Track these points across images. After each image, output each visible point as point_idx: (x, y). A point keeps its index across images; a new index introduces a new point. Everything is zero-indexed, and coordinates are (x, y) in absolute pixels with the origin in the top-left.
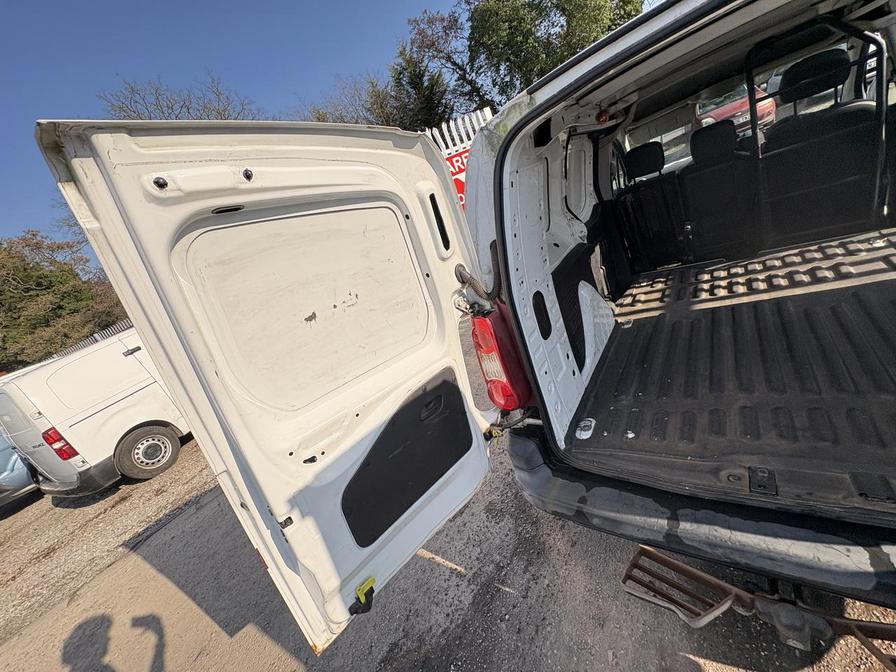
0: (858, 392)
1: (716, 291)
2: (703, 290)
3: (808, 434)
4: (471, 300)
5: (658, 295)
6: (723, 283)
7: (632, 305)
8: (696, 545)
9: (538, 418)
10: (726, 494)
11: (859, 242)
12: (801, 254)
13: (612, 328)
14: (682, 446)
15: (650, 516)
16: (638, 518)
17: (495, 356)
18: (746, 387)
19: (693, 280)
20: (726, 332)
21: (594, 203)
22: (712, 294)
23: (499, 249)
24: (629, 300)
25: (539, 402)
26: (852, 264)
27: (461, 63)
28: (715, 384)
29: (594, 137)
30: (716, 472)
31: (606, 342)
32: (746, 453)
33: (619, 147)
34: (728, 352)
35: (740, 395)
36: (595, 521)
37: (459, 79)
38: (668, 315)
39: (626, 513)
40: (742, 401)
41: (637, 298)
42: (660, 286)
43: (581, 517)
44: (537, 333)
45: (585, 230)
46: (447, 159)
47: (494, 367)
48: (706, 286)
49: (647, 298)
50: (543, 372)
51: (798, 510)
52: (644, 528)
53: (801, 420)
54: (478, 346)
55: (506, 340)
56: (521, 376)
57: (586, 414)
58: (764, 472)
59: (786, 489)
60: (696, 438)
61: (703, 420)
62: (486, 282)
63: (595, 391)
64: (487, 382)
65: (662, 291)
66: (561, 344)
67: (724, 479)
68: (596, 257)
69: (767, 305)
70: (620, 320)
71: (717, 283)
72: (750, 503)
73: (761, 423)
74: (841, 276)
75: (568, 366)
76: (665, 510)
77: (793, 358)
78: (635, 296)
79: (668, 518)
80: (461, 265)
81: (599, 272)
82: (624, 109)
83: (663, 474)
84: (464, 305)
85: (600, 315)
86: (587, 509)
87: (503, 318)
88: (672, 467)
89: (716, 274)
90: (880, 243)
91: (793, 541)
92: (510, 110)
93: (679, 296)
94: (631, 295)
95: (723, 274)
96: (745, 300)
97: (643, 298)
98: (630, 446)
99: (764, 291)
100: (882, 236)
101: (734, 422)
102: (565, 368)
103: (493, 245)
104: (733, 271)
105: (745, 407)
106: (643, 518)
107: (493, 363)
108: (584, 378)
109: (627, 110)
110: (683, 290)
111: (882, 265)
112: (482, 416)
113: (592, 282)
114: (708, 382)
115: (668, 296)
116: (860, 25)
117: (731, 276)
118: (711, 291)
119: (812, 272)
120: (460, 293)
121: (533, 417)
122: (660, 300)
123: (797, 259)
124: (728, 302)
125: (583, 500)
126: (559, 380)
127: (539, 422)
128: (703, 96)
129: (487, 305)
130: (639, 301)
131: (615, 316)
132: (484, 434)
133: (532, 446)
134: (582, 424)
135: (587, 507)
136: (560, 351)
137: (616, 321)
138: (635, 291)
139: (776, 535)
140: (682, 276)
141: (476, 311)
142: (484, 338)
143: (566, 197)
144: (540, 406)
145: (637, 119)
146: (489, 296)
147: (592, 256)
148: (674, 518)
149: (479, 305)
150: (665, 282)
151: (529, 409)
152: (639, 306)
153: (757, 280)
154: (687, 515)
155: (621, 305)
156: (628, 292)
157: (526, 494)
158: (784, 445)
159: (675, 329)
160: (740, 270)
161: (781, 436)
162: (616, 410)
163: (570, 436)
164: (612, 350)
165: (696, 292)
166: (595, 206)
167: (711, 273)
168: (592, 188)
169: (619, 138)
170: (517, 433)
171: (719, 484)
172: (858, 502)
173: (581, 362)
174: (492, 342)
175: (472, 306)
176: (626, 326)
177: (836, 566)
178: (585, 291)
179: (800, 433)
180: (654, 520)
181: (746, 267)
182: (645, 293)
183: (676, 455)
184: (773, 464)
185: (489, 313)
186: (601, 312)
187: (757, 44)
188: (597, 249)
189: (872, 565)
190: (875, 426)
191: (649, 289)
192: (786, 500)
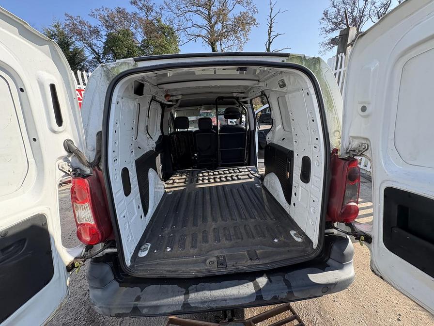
0: (246, 219)
1: (204, 181)
2: (200, 180)
3: (234, 237)
4: (75, 166)
5: (183, 180)
6: (207, 178)
7: (172, 184)
8: (196, 305)
9: (114, 247)
10: (209, 272)
11: (242, 169)
12: (228, 170)
13: (163, 194)
14: (192, 251)
15: (176, 296)
16: (169, 299)
17: (88, 205)
18: (214, 220)
19: (197, 175)
20: (208, 197)
21: (160, 135)
22: (203, 182)
23: (103, 137)
24: (171, 182)
25: (117, 237)
26: (241, 176)
27: (97, 52)
28: (204, 219)
29: (163, 106)
30: (204, 262)
31: (159, 201)
32: (215, 249)
33: (172, 116)
34: (209, 206)
35: (213, 223)
36: (145, 311)
37: (94, 58)
38: (187, 189)
39: (163, 299)
40: (214, 226)
41: (175, 181)
42: (184, 177)
43: (136, 311)
44: (122, 191)
45: (155, 145)
46: (77, 90)
47: (86, 214)
48: (201, 178)
49: (178, 181)
50: (122, 216)
51: (233, 272)
52: (172, 305)
53: (232, 232)
54: (74, 199)
55: (98, 195)
56: (106, 219)
57: (145, 242)
58: (222, 257)
59: (229, 263)
60: (197, 246)
61: (200, 237)
62: (89, 155)
63: (152, 227)
64: (78, 225)
65: (185, 179)
66: (136, 200)
67: (208, 264)
68: (158, 159)
69: (220, 187)
70: (167, 190)
71: (205, 178)
72: (217, 274)
73: (220, 234)
74: (239, 179)
75: (138, 213)
76: (183, 289)
77: (228, 207)
78: (174, 180)
79: (184, 294)
80: (71, 141)
81: (159, 167)
82: (176, 100)
83: (183, 268)
84: (67, 168)
85: (158, 187)
86: (140, 304)
87: (99, 180)
88: (187, 263)
89: (204, 174)
90: (246, 170)
91: (232, 288)
92: (122, 64)
93: (191, 181)
94: (172, 179)
95: (206, 174)
96: (214, 185)
97: (177, 181)
98: (168, 256)
99: (219, 182)
100: (247, 168)
101: (211, 236)
102: (136, 214)
103: (99, 134)
104: (210, 174)
105: (215, 229)
106: (172, 299)
107: (86, 212)
108: (147, 220)
109: (177, 101)
110: (192, 180)
111: (247, 177)
112: (68, 252)
113: (156, 169)
114: (202, 219)
115: (187, 181)
116: (242, 104)
117: (209, 175)
118: (203, 180)
119: (231, 177)
120: (66, 159)
121: (111, 247)
122: (184, 182)
123: (228, 172)
124: (208, 185)
125: (138, 299)
126: (132, 221)
127: (115, 250)
128: (203, 108)
129: (88, 171)
130: (176, 182)
131: (165, 188)
132: (67, 267)
133: (107, 268)
134: (143, 248)
135: (140, 303)
136: (134, 203)
137: (165, 191)
138: (174, 178)
139: (227, 287)
140: (193, 173)
141: (78, 173)
142: (81, 193)
143: (147, 126)
144: (117, 240)
145: (180, 106)
146: (90, 165)
147: (157, 158)
148: (187, 293)
149: (81, 170)
150: (186, 175)
151: (108, 242)
152: (176, 185)
153: (217, 178)
154: (193, 289)
155: (168, 184)
156: (171, 178)
157: (96, 308)
158: (227, 243)
159: (189, 195)
160: (212, 174)
161: (227, 239)
162: (162, 236)
163: (135, 256)
164: (162, 205)
165: (198, 180)
166: (160, 136)
167: (203, 173)
168: (159, 128)
169: (173, 111)
170: (97, 261)
171: (206, 267)
172: (249, 263)
173: (146, 211)
174: (87, 196)
175: (75, 170)
176: (169, 194)
177: (246, 294)
178: (151, 173)
179: (232, 237)
180: (177, 298)
181: (213, 172)
182: (178, 179)
183: (189, 256)
184: (225, 253)
185: (88, 176)
186: (159, 186)
187: (219, 97)
188: (159, 155)
189: (255, 289)
190: (251, 231)
191: (180, 177)
192: (229, 269)
